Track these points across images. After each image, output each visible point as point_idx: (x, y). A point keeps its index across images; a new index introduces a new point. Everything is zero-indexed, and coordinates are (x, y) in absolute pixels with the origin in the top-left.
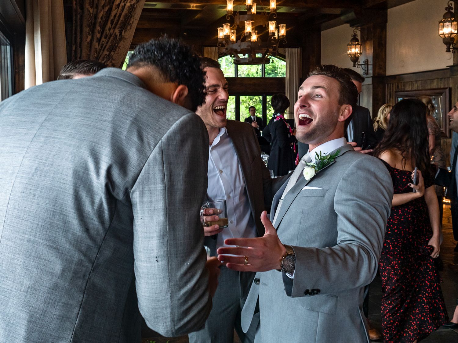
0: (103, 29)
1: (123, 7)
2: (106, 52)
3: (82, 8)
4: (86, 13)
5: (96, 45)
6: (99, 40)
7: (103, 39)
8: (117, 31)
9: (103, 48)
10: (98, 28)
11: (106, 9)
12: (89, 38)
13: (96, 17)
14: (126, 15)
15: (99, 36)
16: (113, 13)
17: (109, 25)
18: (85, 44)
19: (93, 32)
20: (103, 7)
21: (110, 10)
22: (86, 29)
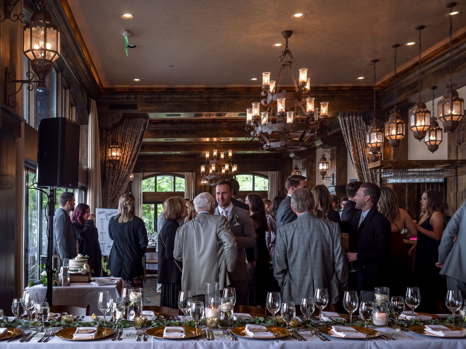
0: (116, 183)
1: (123, 176)
2: (117, 191)
3: (109, 176)
4: (110, 178)
5: (113, 189)
6: (114, 187)
7: (116, 187)
8: (121, 184)
9: (116, 190)
10: (114, 183)
11: (117, 176)
12: (111, 186)
13: (114, 179)
14: (124, 178)
15: (114, 186)
16: (120, 178)
17: (118, 182)
18: (109, 189)
19: (112, 184)
20: (116, 176)
21: (119, 176)
22: (110, 184)
